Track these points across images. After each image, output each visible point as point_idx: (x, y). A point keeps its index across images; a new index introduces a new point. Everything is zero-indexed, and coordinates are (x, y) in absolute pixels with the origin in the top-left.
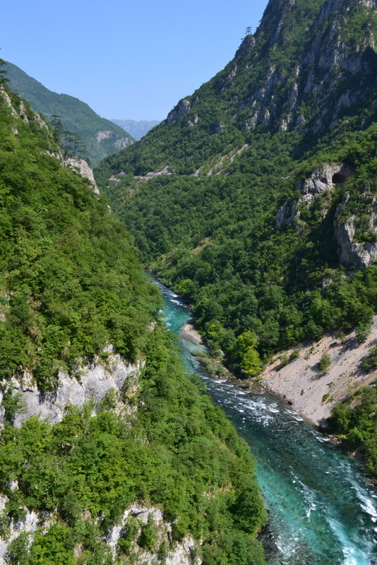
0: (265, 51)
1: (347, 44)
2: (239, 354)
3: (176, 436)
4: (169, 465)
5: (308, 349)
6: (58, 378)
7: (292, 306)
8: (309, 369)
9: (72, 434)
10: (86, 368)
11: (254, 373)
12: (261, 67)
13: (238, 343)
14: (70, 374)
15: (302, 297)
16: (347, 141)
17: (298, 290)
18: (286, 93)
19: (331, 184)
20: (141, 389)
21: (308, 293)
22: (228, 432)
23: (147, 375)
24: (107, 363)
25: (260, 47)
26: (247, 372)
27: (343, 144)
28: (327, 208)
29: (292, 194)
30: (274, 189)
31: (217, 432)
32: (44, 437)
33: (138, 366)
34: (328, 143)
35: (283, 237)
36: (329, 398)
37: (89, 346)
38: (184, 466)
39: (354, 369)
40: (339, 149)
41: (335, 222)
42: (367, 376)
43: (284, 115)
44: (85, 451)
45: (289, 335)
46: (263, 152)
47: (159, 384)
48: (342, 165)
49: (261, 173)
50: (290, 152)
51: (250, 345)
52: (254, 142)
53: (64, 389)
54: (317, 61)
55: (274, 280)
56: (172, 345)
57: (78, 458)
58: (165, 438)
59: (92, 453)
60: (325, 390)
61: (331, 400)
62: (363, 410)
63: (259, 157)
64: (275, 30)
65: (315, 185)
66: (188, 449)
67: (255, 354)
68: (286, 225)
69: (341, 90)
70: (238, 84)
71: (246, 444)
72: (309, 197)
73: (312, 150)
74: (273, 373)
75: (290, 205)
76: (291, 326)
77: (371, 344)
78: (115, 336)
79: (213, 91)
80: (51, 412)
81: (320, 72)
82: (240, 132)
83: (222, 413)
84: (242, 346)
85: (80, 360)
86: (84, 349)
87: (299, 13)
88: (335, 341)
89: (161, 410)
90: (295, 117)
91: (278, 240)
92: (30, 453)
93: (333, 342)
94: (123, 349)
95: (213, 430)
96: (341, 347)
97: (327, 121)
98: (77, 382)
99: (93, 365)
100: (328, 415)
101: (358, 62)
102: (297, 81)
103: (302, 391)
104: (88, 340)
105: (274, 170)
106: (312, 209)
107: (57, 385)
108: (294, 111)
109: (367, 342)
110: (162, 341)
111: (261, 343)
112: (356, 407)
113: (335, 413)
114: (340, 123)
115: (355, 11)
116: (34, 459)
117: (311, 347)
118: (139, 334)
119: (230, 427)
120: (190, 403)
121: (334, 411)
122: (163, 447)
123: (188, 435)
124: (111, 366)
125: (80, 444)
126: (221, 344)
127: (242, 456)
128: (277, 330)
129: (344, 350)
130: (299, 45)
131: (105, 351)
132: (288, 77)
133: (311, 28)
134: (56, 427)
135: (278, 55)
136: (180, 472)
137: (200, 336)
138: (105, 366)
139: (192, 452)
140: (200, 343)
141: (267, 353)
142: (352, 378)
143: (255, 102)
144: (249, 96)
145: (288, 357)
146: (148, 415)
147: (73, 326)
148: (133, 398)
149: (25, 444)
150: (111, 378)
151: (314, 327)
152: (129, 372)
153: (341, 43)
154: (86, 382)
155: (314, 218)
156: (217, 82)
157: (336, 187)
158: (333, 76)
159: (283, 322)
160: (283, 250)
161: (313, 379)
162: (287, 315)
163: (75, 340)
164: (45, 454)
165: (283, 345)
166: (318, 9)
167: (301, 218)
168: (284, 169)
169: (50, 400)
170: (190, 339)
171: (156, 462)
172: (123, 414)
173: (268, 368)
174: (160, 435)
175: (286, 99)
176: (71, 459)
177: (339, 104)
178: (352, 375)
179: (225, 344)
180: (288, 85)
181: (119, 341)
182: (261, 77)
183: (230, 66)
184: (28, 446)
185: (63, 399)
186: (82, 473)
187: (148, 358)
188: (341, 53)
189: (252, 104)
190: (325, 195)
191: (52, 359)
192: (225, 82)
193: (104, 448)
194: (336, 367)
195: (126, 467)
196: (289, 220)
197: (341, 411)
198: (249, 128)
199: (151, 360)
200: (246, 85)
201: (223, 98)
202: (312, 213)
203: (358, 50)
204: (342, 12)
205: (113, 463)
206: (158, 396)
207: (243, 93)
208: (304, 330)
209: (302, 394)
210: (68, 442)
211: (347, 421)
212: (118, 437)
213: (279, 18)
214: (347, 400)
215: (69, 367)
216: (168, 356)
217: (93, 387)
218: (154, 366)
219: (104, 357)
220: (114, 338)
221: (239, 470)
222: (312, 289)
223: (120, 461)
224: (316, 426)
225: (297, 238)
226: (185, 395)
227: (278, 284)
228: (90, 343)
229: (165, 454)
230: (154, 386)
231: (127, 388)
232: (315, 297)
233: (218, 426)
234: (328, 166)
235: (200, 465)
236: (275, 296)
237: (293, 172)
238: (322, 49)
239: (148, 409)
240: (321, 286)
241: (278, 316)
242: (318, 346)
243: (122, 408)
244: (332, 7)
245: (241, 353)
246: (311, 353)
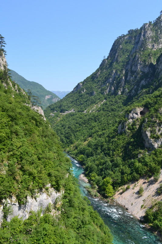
0: (111, 65)
1: (143, 62)
3: (78, 225)
4: (74, 239)
5: (134, 184)
6: (27, 199)
7: (126, 166)
8: (134, 194)
9: (32, 224)
10: (39, 194)
11: (111, 196)
12: (110, 71)
13: (104, 182)
14: (32, 197)
15: (130, 162)
16: (145, 98)
17: (128, 159)
18: (120, 80)
19: (140, 115)
20: (62, 203)
21: (132, 160)
22: (100, 223)
23: (65, 197)
24: (48, 192)
25: (109, 63)
26: (108, 195)
27: (143, 99)
28: (139, 125)
29: (124, 119)
30: (117, 117)
31: (95, 223)
32: (20, 226)
33: (61, 193)
34: (138, 99)
35: (121, 137)
36: (144, 206)
37: (40, 184)
38: (81, 239)
39: (154, 193)
40: (142, 101)
41: (142, 130)
42: (159, 197)
43: (119, 88)
44: (38, 232)
45: (125, 178)
46: (111, 103)
47: (70, 201)
48: (143, 108)
49: (111, 111)
50: (122, 103)
51: (109, 183)
52: (108, 99)
53: (29, 204)
54: (131, 68)
55: (118, 155)
56: (76, 184)
57: (34, 236)
58: (73, 226)
59: (41, 233)
60: (142, 203)
61: (145, 207)
62: (159, 212)
63: (110, 105)
64: (115, 57)
65: (133, 116)
66: (83, 231)
67: (111, 187)
68: (122, 132)
69: (141, 79)
70: (101, 77)
71: (109, 228)
72: (131, 120)
73: (131, 102)
74: (119, 195)
75: (123, 124)
76: (126, 175)
77: (160, 182)
78: (52, 180)
79: (91, 80)
80: (23, 214)
81: (133, 72)
82: (102, 95)
83: (98, 214)
84: (105, 184)
85: (36, 190)
86: (38, 186)
87: (123, 51)
88: (145, 181)
89: (71, 213)
90: (124, 89)
91: (119, 138)
92: (14, 233)
93: (144, 182)
94: (55, 185)
95: (94, 222)
96: (148, 184)
97: (136, 90)
98: (35, 200)
99: (42, 193)
100: (144, 214)
101: (148, 68)
102: (124, 75)
103: (132, 204)
104: (40, 182)
105: (116, 110)
106: (132, 125)
107: (26, 202)
108: (123, 87)
109: (159, 181)
110: (71, 182)
111: (113, 182)
112: (156, 211)
113: (147, 213)
114: (142, 91)
115: (145, 50)
116: (15, 236)
117: (135, 184)
118: (62, 179)
119: (101, 220)
120: (83, 210)
121: (146, 212)
122: (72, 230)
123: (83, 225)
124: (50, 193)
125: (36, 229)
126: (96, 183)
127: (107, 234)
128: (120, 176)
129: (149, 185)
130: (124, 62)
131: (47, 186)
132: (120, 74)
133: (129, 56)
134: (25, 221)
135: (116, 66)
136: (79, 242)
137: (87, 179)
138: (47, 193)
139: (85, 233)
140: (88, 183)
141: (116, 187)
142: (153, 197)
143: (108, 84)
144: (105, 81)
145: (125, 188)
146: (66, 215)
147: (34, 176)
148: (59, 208)
149: (12, 229)
150: (49, 198)
151: (136, 175)
152: (57, 196)
153: (140, 61)
154: (39, 201)
155: (133, 129)
156: (93, 76)
157: (141, 116)
158: (138, 74)
159: (123, 173)
160: (121, 142)
161: (136, 198)
162: (124, 170)
163: (35, 182)
164: (20, 234)
165: (123, 183)
166: (131, 49)
167: (128, 129)
168: (120, 109)
169: (23, 209)
170: (83, 181)
171: (69, 237)
172: (54, 215)
173: (117, 193)
174: (70, 225)
175: (120, 82)
176: (32, 236)
177: (141, 84)
178: (153, 196)
179: (98, 183)
180: (120, 77)
181: (53, 182)
182: (110, 74)
183: (98, 70)
184: (13, 230)
185: (29, 208)
186: (36, 243)
187: (65, 189)
188: (140, 65)
189: (107, 84)
190: (137, 120)
191: (25, 190)
192: (96, 76)
193: (46, 231)
194: (146, 192)
195: (56, 240)
196: (123, 130)
197: (149, 213)
198: (106, 94)
199: (67, 190)
200: (104, 77)
201: (95, 82)
202: (132, 127)
203: (147, 64)
204: (140, 50)
205: (50, 238)
206: (70, 206)
207: (103, 80)
208: (131, 176)
209: (132, 205)
210: (30, 228)
211: (152, 217)
212: (52, 225)
213: (116, 52)
214: (152, 208)
215: (32, 194)
216: (74, 188)
217: (42, 203)
218: (68, 193)
219: (47, 189)
220: (51, 181)
221: (106, 241)
222: (134, 159)
223: (53, 237)
224: (139, 220)
225: (127, 137)
226: (81, 206)
227: (120, 157)
228: (41, 183)
229: (73, 233)
230: (68, 202)
231: (56, 203)
232: (136, 162)
233: (96, 220)
234: (138, 108)
235: (88, 238)
236: (118, 162)
237: (124, 111)
238: (133, 63)
239: (66, 212)
240: (138, 157)
241: (120, 170)
242: (138, 183)
243: (54, 212)
244: (136, 48)
245: (105, 187)
246: (135, 186)
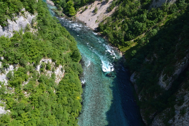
2: (68, 9)
3: (52, 37)
4: (52, 46)
5: (90, 5)
6: (7, 22)
8: (91, 13)
9: (18, 40)
10: (17, 17)
11: (74, 15)
13: (67, 5)
14: (12, 20)
20: (38, 23)
22: (68, 34)
23: (39, 18)
24: (24, 15)
26: (71, 15)
31: (64, 35)
32: (8, 42)
33: (35, 15)
36: (97, 21)
37: (16, 9)
38: (56, 46)
39: (105, 11)
42: (109, 13)
44: (23, 45)
45: (84, 1)
47: (43, 21)
51: (71, 5)
53: (11, 25)
56: (45, 7)
57: (22, 48)
58: (49, 38)
59: (26, 45)
60: (96, 19)
61: (98, 22)
62: (107, 24)
66: (56, 41)
67: (73, 8)
71: (73, 37)
74: (80, 14)
77: (110, 3)
78: (25, 5)
80: (8, 34)
83: (65, 29)
84: (69, 6)
85: (14, 14)
86: (14, 10)
88: (99, 2)
89: (46, 29)
92: (5, 48)
93: (98, 3)
94: (29, 9)
95: (63, 34)
96: (101, 4)
98: (15, 23)
99: (19, 16)
100: (97, 26)
103: (89, 20)
104: (15, 7)
107: (8, 24)
109: (109, 2)
110: (42, 5)
111: (75, 4)
112: (105, 23)
113: (99, 26)
116: (7, 49)
117: (91, 5)
118: (34, 3)
119: (68, 33)
120: (55, 27)
121: (99, 25)
122: (48, 41)
123: (56, 37)
124: (26, 16)
125: (21, 43)
126: (61, 5)
127: (73, 41)
129: (102, 5)
131: (22, 10)
134: (11, 39)
136: (55, 48)
137: (53, 3)
138: (24, 16)
139: (58, 42)
140: (54, 6)
141: (77, 8)
142: (104, 14)
145: (84, 9)
146: (42, 32)
147: (8, 2)
148: (36, 26)
149: (2, 45)
150: (27, 20)
152: (33, 18)
154: (18, 22)
161: (92, 16)
163: (10, 7)
164: (10, 47)
165: (82, 4)
169: (7, 30)
170: (50, 4)
171: (47, 46)
172: (33, 32)
173: (78, 13)
174: (47, 38)
176: (19, 48)
178: (104, 13)
179: (63, 5)
181: (27, 6)
184: (4, 46)
185: (11, 29)
186: (24, 52)
187: (38, 12)
191: (3, 15)
193: (30, 43)
194: (99, 11)
195: (38, 48)
197: (101, 25)
199: (39, 13)
205: (34, 48)
206: (44, 25)
209: (89, 21)
210: (17, 43)
211: (103, 28)
212: (33, 39)
214: (103, 22)
215: (11, 17)
216: (45, 11)
217: (21, 24)
218: (41, 15)
219: (23, 13)
220: (24, 5)
221: (72, 45)
223: (36, 47)
224: (94, 30)
226: (53, 24)
228: (16, 8)
229: (49, 43)
230: (42, 22)
231: (33, 23)
233: (64, 33)
235: (61, 45)
239: (42, 30)
242: (94, 4)
243: (33, 30)
245: (69, 8)
246: (91, 7)
